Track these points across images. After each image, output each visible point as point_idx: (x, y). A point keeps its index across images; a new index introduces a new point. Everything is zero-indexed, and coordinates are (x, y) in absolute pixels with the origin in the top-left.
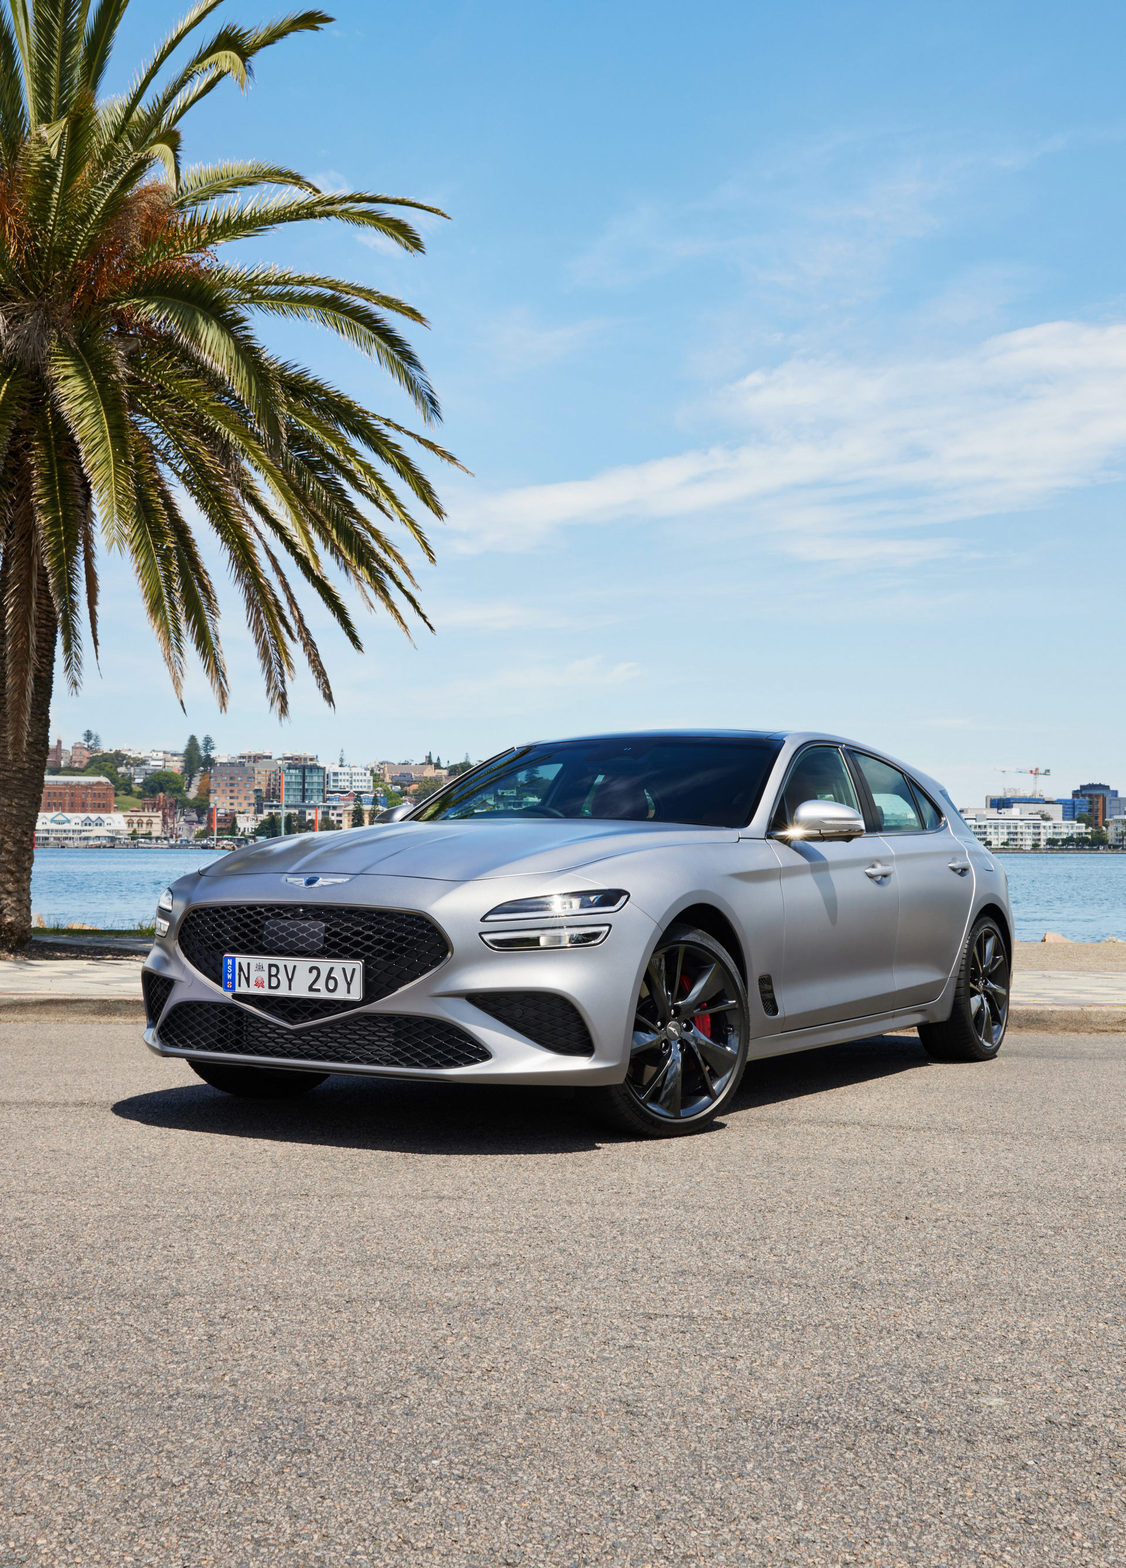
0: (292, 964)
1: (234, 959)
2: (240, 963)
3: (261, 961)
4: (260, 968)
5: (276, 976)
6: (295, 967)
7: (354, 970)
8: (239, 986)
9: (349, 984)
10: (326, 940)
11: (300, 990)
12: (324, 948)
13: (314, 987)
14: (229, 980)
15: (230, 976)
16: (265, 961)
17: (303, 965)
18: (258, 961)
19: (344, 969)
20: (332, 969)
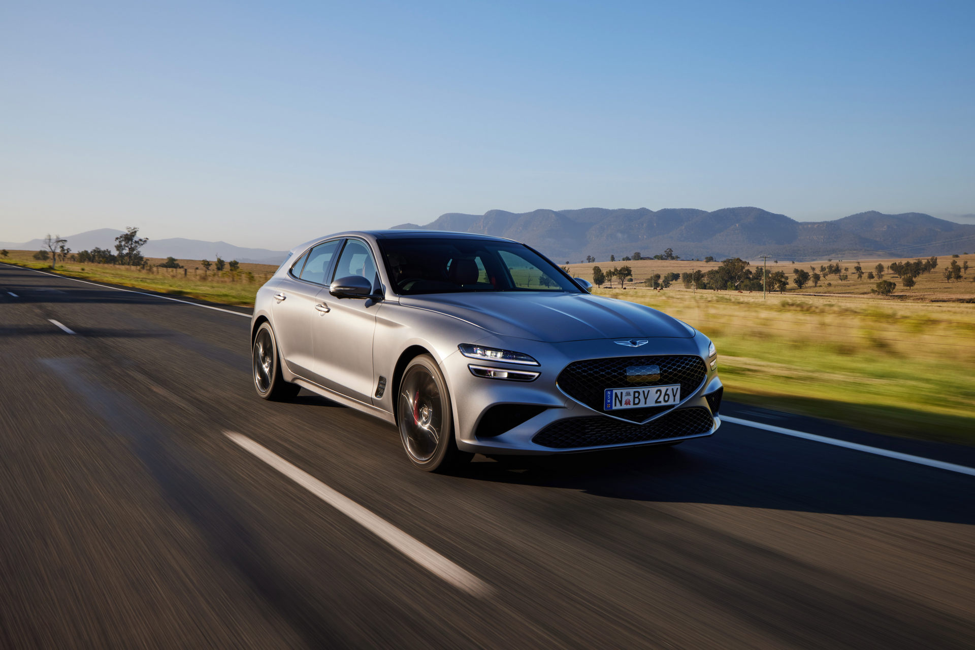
0: (646, 390)
1: (612, 391)
2: (616, 393)
3: (629, 390)
4: (628, 394)
5: (638, 397)
6: (649, 391)
7: (677, 389)
8: (615, 405)
9: (674, 396)
10: (661, 374)
11: (651, 403)
12: (661, 379)
13: (658, 400)
14: (609, 403)
15: (609, 401)
16: (632, 391)
17: (653, 390)
18: (627, 390)
19: (673, 389)
20: (667, 390)
